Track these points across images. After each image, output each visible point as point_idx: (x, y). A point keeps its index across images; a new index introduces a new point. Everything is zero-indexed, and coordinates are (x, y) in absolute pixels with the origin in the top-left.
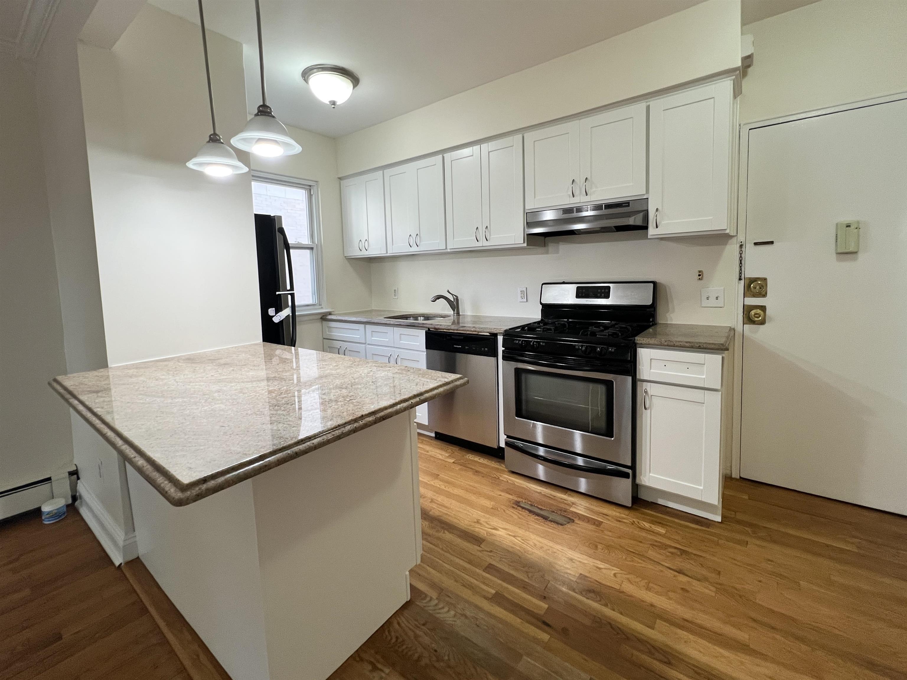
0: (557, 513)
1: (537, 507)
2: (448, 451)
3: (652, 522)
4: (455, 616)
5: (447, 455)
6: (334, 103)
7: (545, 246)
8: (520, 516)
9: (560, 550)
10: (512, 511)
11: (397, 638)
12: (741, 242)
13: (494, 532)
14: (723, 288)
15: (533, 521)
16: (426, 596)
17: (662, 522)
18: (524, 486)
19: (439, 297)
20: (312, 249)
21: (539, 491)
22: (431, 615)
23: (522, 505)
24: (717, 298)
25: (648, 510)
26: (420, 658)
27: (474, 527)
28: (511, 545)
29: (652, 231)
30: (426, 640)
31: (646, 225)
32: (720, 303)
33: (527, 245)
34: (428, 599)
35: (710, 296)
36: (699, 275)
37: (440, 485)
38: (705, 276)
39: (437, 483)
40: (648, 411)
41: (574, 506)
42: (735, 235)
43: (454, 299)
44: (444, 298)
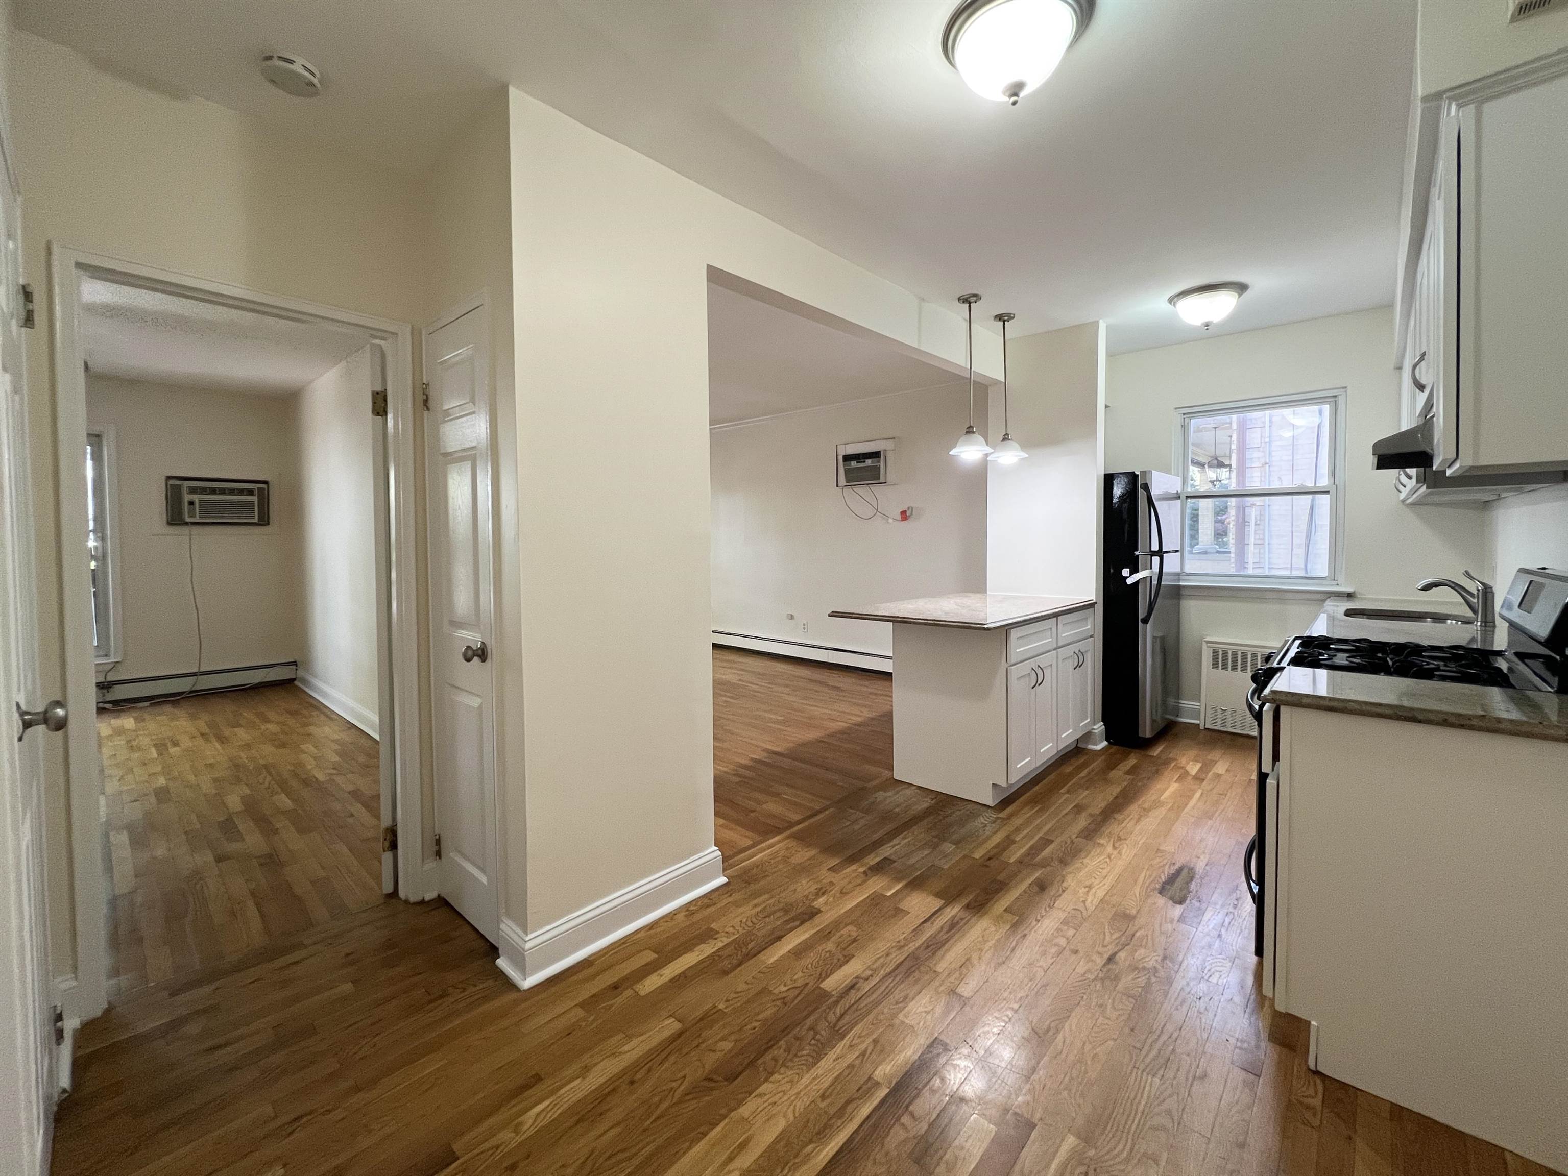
6: (1208, 324)
8: (1157, 866)
10: (1165, 862)
15: (1151, 873)
19: (1438, 583)
43: (1478, 590)
44: (1453, 586)
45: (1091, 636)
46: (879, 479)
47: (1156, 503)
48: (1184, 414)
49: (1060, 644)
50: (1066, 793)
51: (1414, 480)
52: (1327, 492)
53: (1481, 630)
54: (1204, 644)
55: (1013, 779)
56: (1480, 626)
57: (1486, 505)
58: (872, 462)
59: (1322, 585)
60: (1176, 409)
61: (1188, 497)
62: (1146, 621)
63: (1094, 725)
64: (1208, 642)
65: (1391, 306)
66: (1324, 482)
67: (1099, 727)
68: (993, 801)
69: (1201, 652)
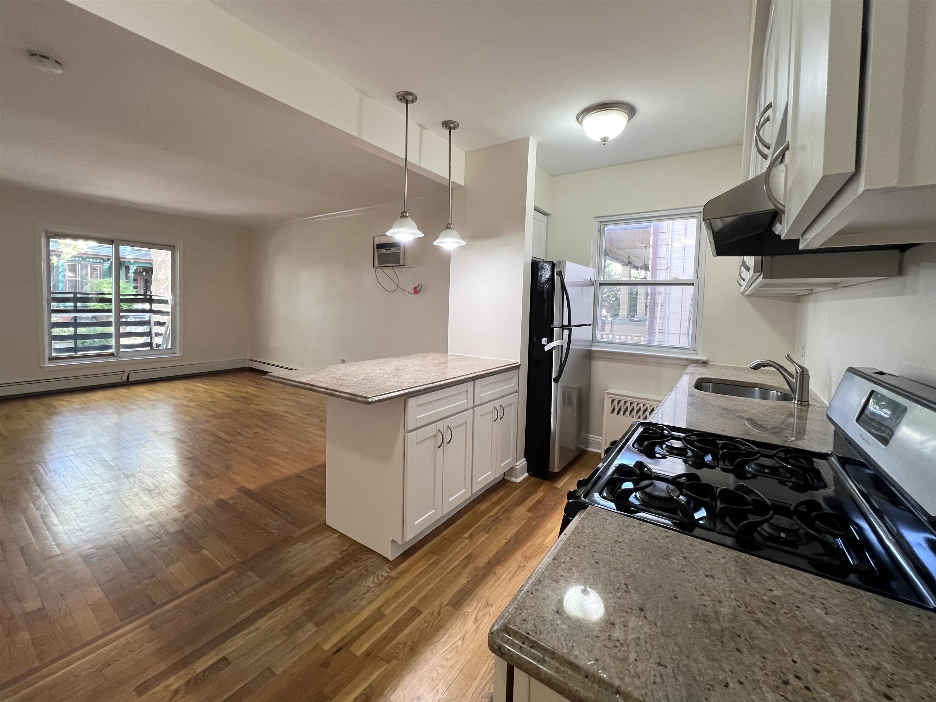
4: (368, 586)
11: (361, 558)
13: (472, 619)
16: (393, 570)
19: (764, 364)
22: (374, 573)
26: (340, 569)
27: (479, 601)
30: (354, 572)
34: (389, 571)
43: (797, 373)
44: (778, 367)
45: (516, 392)
46: (399, 263)
47: (568, 289)
48: (601, 222)
49: (476, 404)
50: (467, 538)
51: (752, 271)
52: (692, 284)
53: (798, 409)
54: (606, 394)
55: (408, 538)
56: (798, 404)
57: (798, 299)
58: (395, 250)
59: (686, 354)
60: (595, 218)
61: (600, 284)
62: (557, 380)
63: (516, 462)
64: (608, 393)
65: (741, 144)
66: (689, 276)
67: (522, 463)
68: (392, 554)
69: (604, 400)
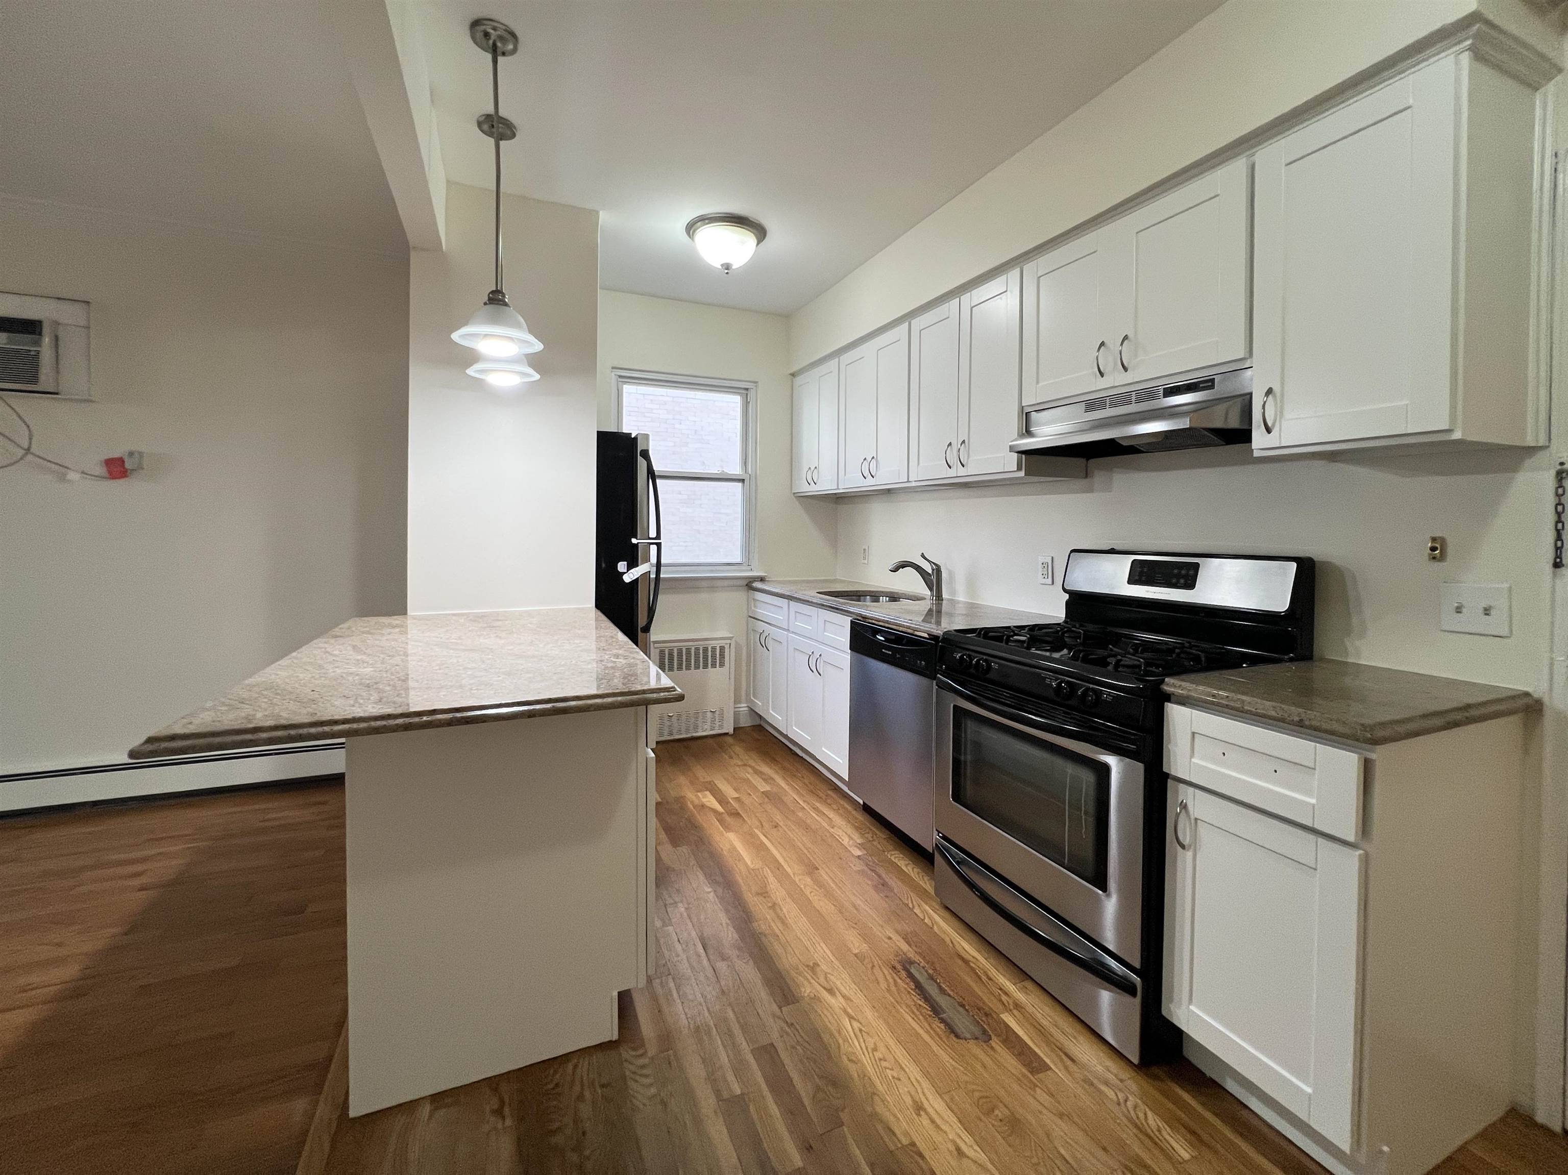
0: (967, 1010)
1: (938, 984)
2: (866, 835)
3: (1173, 1122)
4: (651, 1098)
5: (859, 841)
6: (727, 267)
7: (1086, 476)
8: (893, 988)
9: (913, 1080)
10: (886, 972)
11: (557, 1085)
12: (1562, 464)
13: (825, 995)
14: (1506, 585)
15: (908, 1006)
16: (643, 1045)
17: (1199, 1131)
18: (947, 940)
19: (903, 565)
20: (743, 481)
21: (966, 956)
22: (624, 1078)
23: (913, 971)
24: (1487, 611)
25: (1188, 1092)
26: (554, 1133)
27: (800, 974)
28: (833, 1028)
29: (1260, 441)
30: (585, 1110)
31: (1246, 427)
32: (1497, 623)
33: (1026, 475)
34: (640, 1052)
35: (1464, 603)
36: (1433, 549)
37: (805, 885)
38: (1450, 550)
39: (805, 883)
40: (1189, 854)
41: (1015, 1012)
42: (1541, 443)
43: (933, 569)
44: (914, 566)
46: (34, 379)
48: (619, 377)
56: (935, 600)
60: (613, 368)
62: (646, 629)
64: (654, 642)
68: (598, 1031)
